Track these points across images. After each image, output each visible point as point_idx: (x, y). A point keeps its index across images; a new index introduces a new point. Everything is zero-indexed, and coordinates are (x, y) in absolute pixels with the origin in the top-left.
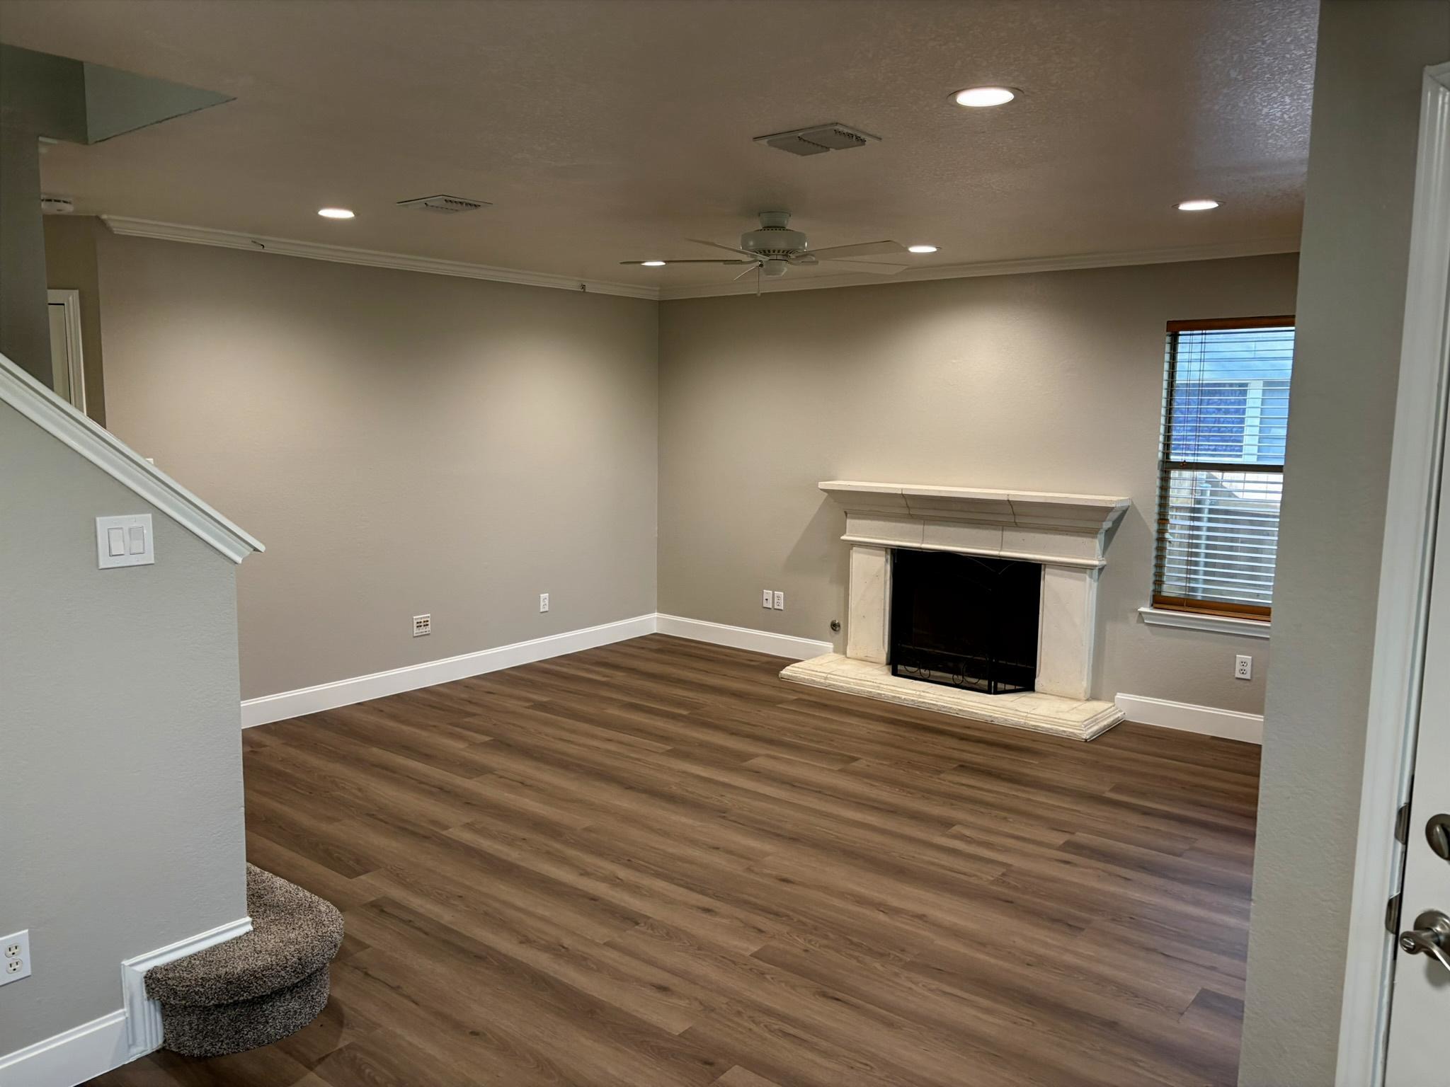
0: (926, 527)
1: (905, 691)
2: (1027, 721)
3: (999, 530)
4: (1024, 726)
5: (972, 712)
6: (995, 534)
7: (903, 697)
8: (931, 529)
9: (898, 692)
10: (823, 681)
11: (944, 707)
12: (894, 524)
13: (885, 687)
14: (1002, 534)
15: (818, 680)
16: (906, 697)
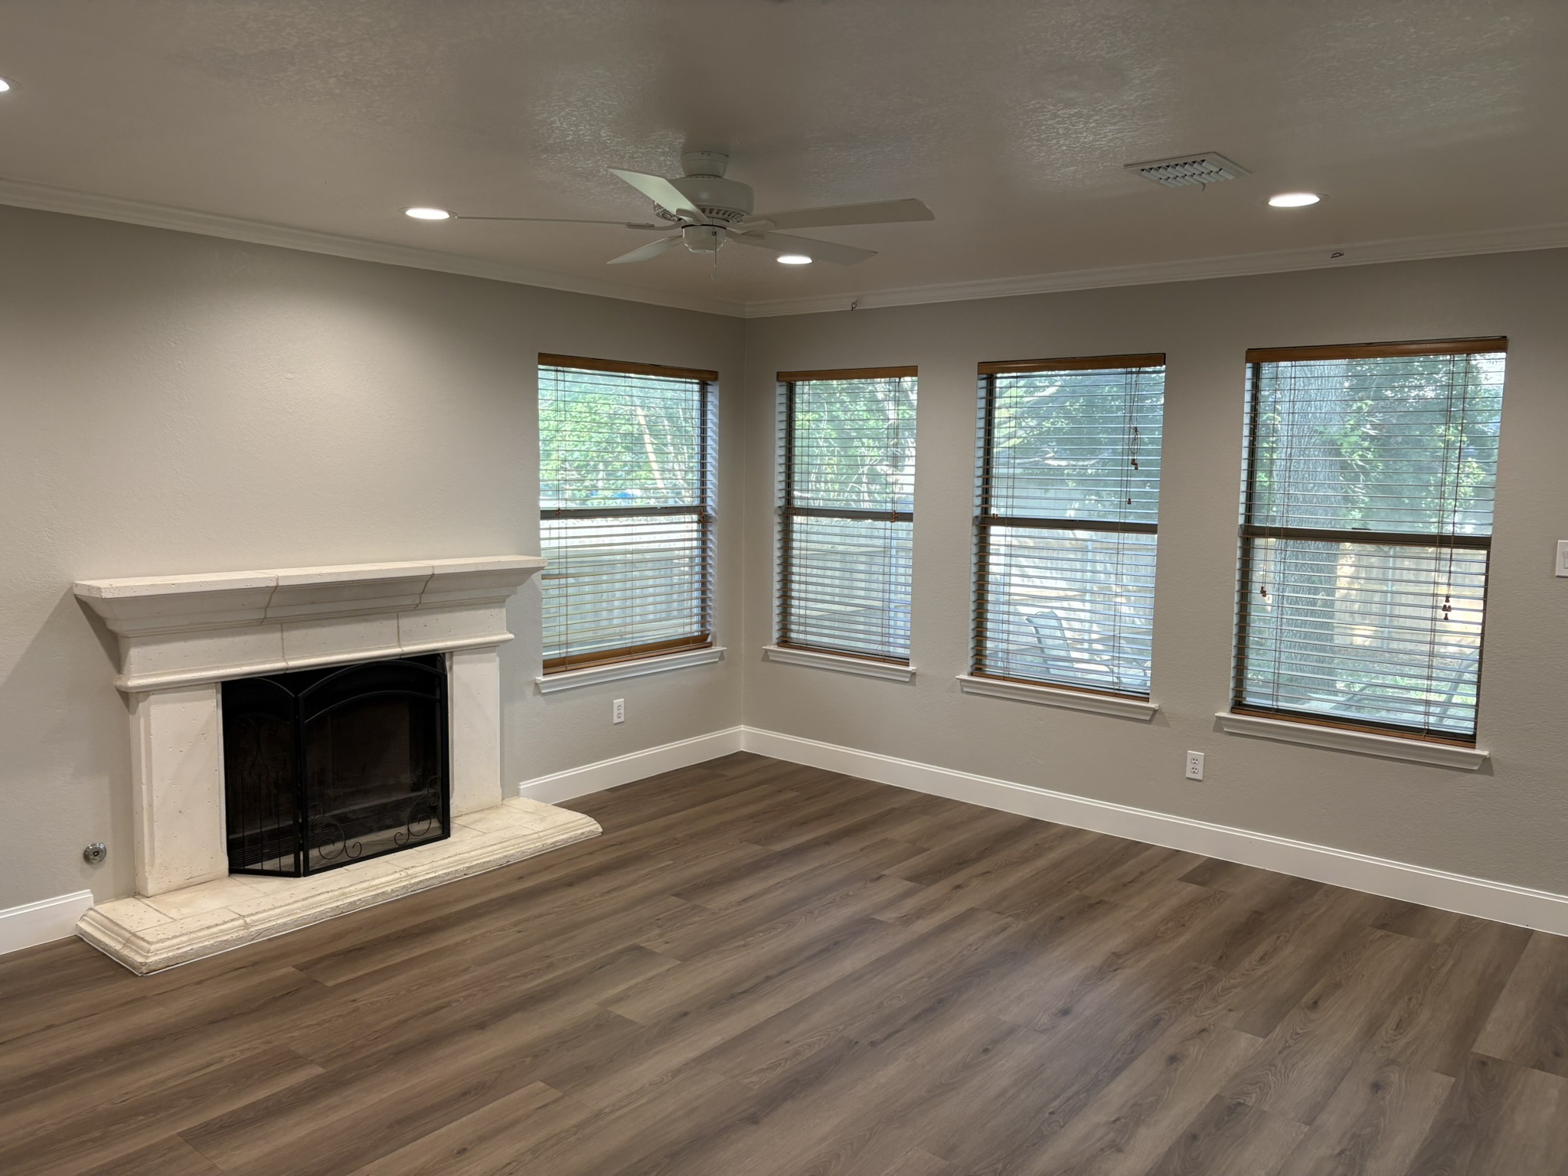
0: (286, 634)
1: (383, 880)
2: (544, 842)
3: (393, 619)
4: (544, 848)
5: (484, 862)
6: (387, 626)
7: (389, 889)
8: (294, 635)
9: (377, 887)
10: (242, 933)
11: (448, 874)
12: (229, 640)
13: (352, 888)
14: (398, 623)
15: (234, 935)
16: (392, 887)
